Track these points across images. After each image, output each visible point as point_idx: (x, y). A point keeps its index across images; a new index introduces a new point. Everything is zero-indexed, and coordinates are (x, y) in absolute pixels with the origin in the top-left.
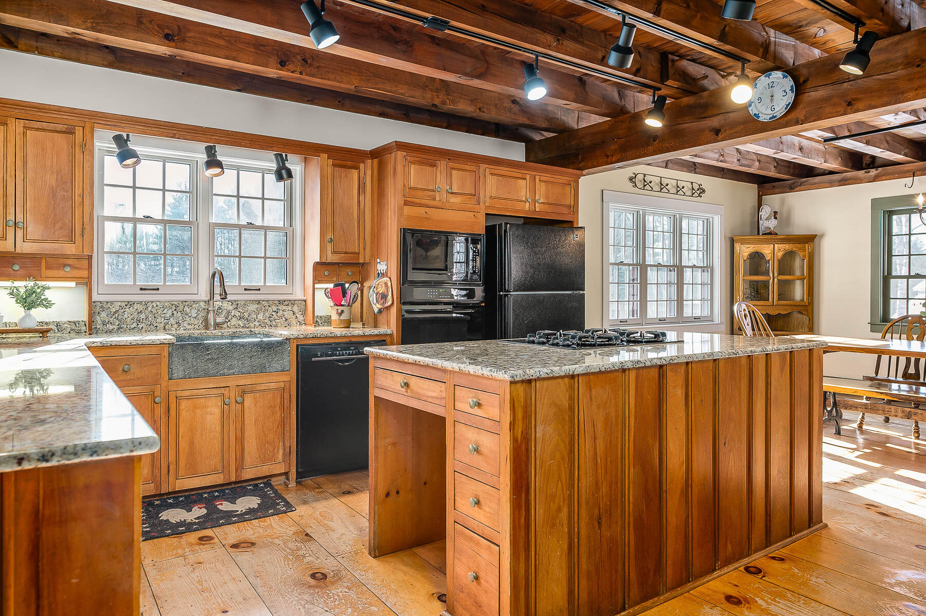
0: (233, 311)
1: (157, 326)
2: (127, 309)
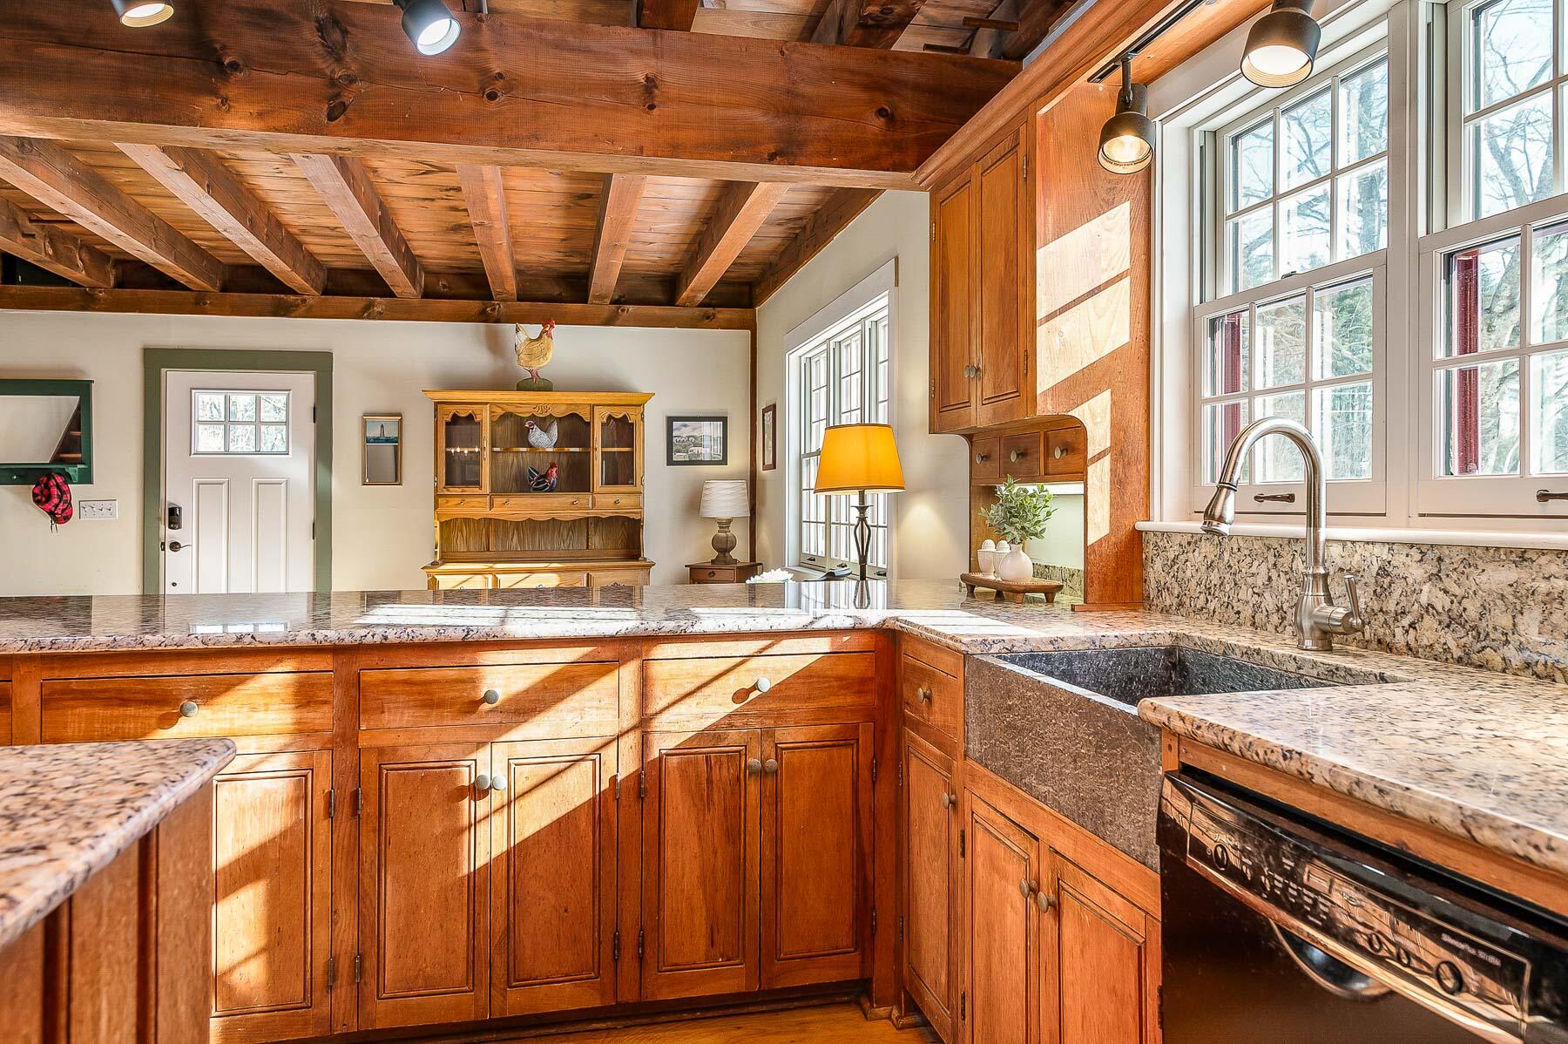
0: (1426, 588)
1: (1238, 612)
2: (1190, 555)
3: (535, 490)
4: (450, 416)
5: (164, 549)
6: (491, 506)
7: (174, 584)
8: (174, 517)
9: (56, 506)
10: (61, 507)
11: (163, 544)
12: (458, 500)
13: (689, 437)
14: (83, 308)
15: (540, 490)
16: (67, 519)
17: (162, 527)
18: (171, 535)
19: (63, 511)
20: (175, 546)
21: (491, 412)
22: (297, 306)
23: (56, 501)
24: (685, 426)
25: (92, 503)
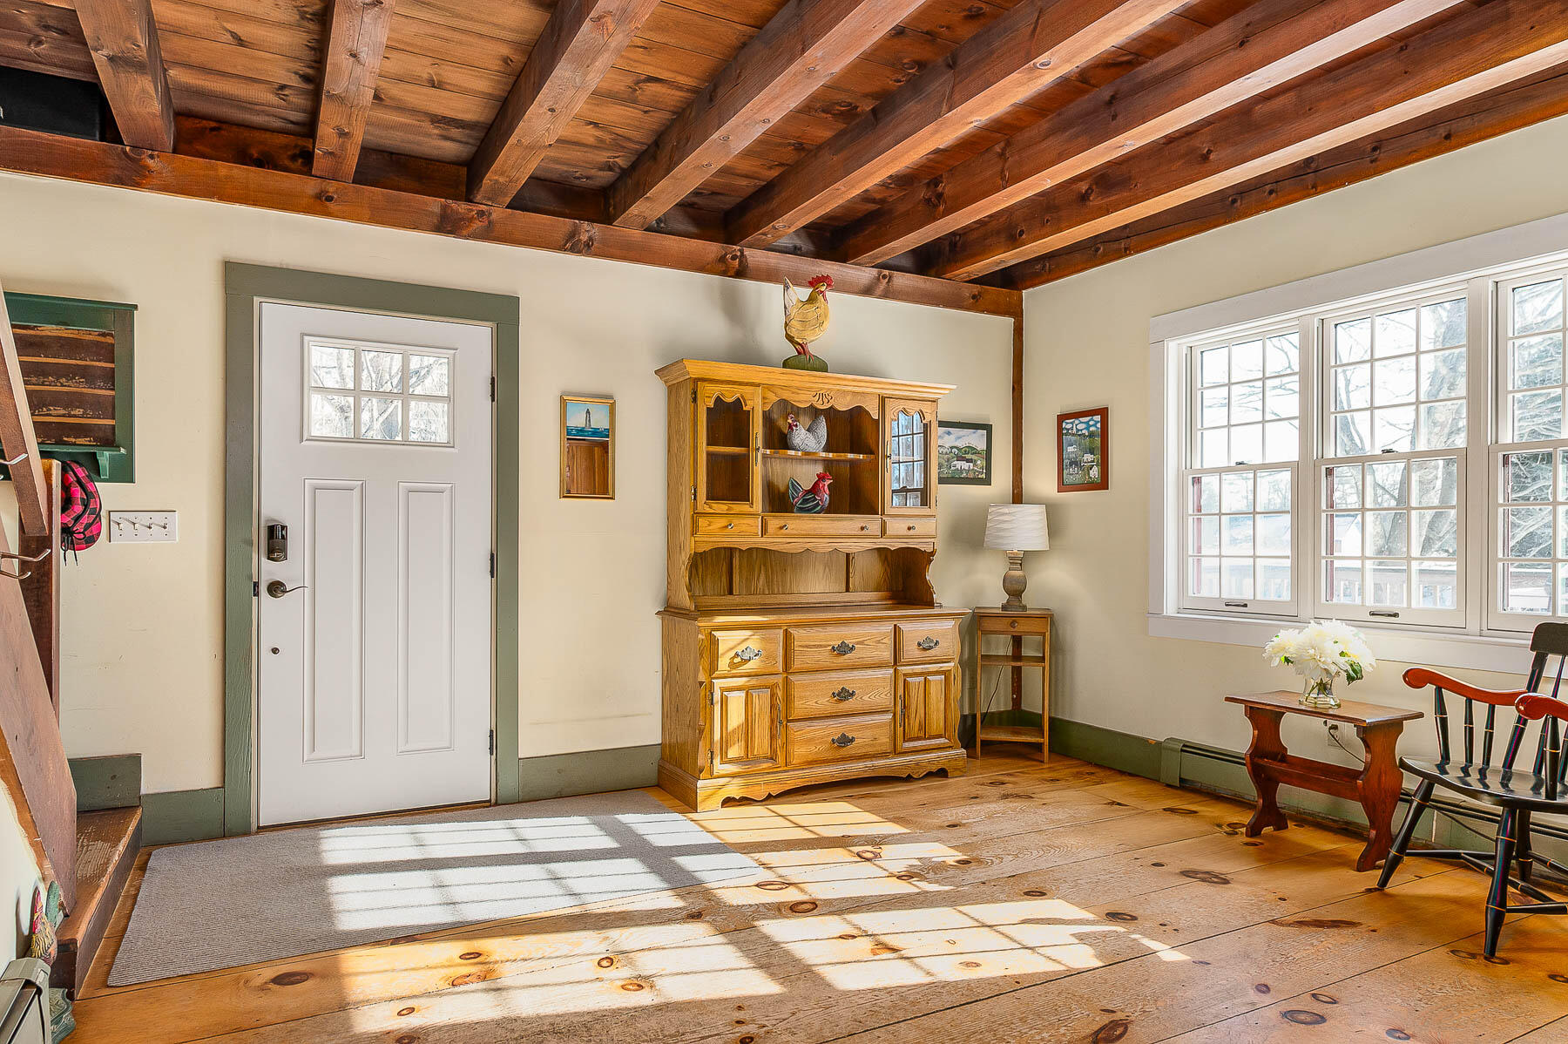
3: (801, 510)
4: (713, 401)
5: (257, 594)
6: (764, 531)
7: (275, 651)
8: (276, 541)
9: (77, 519)
10: (85, 520)
11: (256, 585)
12: (723, 522)
13: (952, 448)
14: (120, 181)
15: (809, 510)
16: (90, 541)
17: (255, 556)
18: (270, 571)
19: (89, 526)
20: (276, 588)
21: (764, 398)
22: (471, 220)
23: (79, 508)
24: (949, 433)
25: (131, 516)
